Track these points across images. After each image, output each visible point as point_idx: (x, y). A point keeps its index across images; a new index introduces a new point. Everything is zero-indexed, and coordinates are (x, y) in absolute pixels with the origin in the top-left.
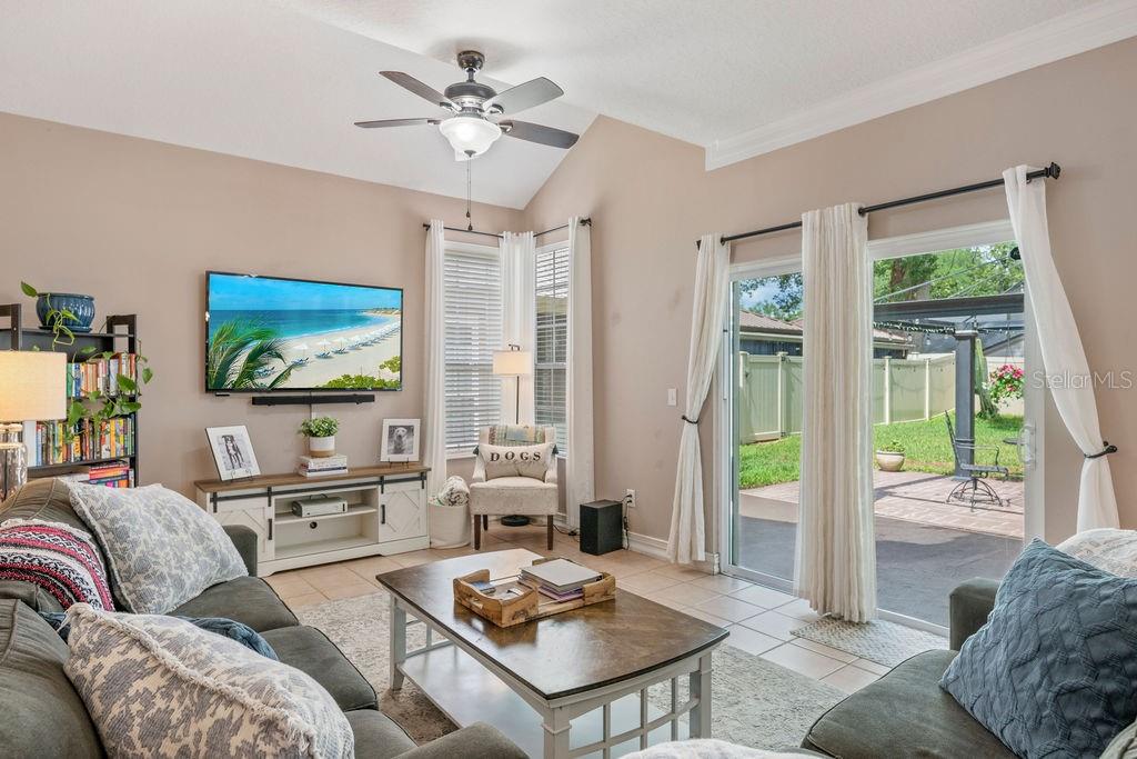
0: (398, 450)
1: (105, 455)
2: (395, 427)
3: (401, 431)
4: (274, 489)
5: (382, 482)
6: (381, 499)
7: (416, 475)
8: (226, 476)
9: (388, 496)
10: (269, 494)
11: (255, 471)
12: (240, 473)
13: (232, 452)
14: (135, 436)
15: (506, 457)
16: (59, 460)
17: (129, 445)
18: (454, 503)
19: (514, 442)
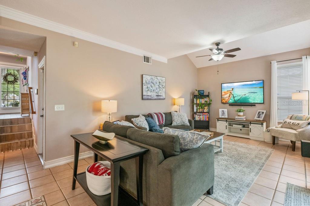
0: (259, 117)
1: (205, 111)
2: (260, 112)
3: (261, 113)
4: (227, 120)
5: (250, 123)
6: (250, 127)
7: (261, 123)
8: (220, 117)
9: (252, 126)
10: (226, 121)
11: (226, 117)
12: (223, 117)
13: (223, 113)
14: (209, 109)
15: (293, 124)
16: (199, 111)
17: (208, 110)
18: (269, 132)
19: (298, 120)
